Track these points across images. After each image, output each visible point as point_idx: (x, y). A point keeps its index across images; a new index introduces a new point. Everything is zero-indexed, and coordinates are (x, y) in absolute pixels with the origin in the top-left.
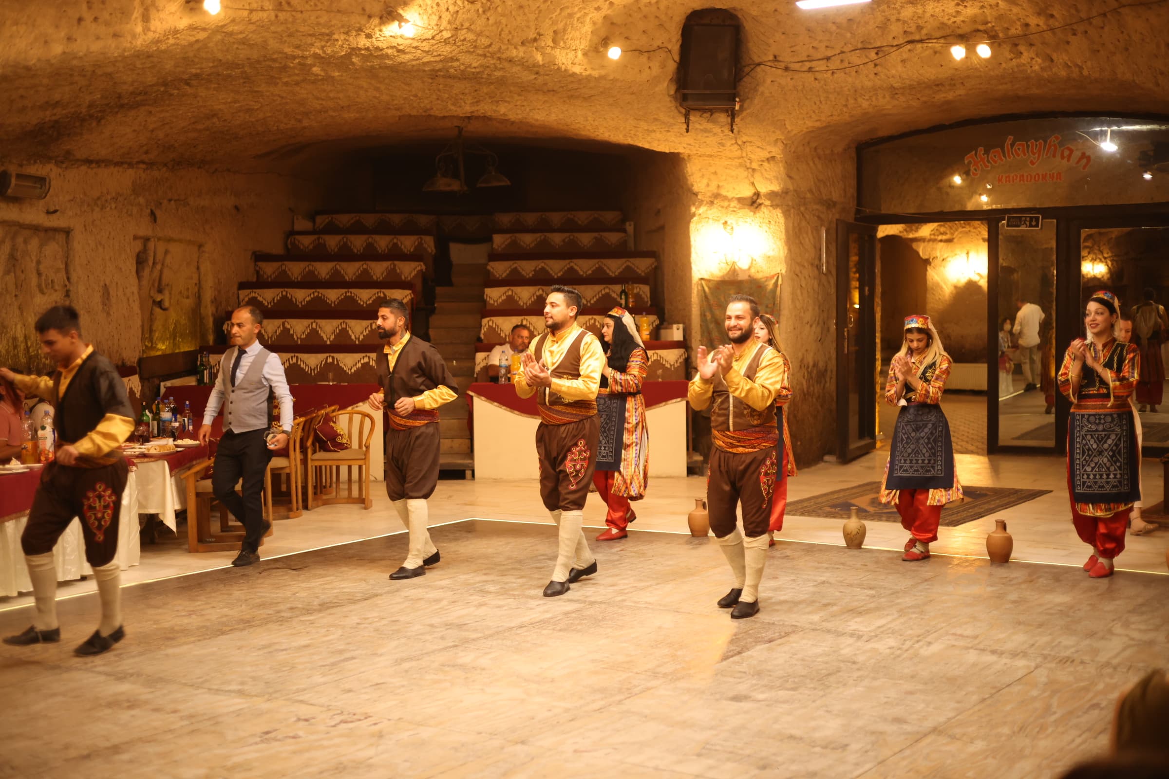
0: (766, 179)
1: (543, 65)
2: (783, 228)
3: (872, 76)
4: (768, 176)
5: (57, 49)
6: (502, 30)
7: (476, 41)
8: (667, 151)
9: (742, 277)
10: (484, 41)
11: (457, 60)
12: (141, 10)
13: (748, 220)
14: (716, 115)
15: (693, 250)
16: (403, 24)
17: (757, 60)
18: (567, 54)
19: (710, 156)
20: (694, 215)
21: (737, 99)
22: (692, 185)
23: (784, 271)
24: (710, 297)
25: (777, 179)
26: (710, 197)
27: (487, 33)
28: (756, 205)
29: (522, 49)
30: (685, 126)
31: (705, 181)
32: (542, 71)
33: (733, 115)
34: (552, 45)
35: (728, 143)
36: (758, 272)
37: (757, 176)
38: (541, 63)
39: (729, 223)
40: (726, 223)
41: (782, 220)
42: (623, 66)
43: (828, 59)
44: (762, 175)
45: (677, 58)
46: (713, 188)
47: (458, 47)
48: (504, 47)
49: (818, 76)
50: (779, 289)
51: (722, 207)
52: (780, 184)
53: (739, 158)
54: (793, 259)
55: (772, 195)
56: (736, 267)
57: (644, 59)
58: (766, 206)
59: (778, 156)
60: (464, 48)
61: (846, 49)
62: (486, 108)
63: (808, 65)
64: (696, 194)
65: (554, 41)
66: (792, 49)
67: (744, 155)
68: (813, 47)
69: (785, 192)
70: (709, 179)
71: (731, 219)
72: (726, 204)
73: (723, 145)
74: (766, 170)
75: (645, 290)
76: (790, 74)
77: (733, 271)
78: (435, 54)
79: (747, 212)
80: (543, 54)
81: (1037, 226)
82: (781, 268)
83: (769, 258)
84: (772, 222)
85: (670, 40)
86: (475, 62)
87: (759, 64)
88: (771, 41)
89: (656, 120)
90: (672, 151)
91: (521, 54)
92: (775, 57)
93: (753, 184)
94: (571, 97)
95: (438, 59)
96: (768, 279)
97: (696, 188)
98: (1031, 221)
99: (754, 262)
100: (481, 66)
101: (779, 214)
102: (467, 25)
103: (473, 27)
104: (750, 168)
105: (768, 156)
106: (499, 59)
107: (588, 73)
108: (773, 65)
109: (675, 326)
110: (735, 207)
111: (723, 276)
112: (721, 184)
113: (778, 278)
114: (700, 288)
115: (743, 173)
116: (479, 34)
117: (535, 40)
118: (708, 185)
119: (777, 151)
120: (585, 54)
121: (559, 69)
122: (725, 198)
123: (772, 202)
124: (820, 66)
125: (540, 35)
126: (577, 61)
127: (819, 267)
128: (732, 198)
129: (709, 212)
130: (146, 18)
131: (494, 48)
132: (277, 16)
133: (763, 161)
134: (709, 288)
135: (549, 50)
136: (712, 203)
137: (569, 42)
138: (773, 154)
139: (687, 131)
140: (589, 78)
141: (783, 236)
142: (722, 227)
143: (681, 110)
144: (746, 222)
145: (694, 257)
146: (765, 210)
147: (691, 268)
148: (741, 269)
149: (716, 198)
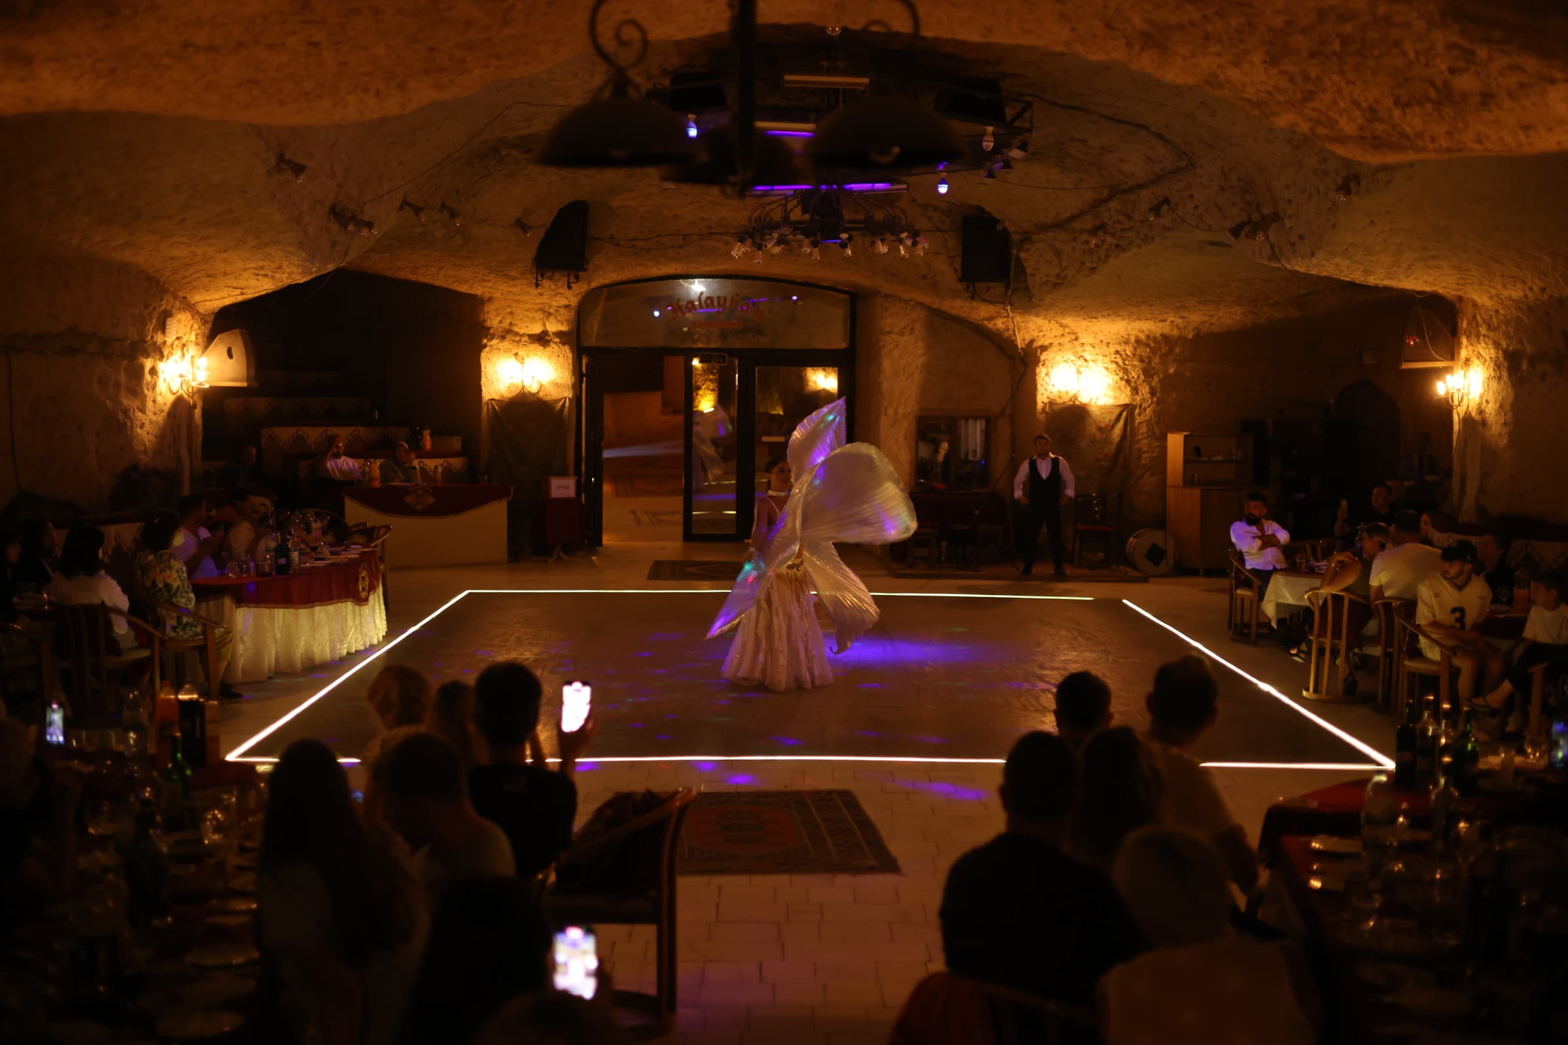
0: (559, 321)
2: (570, 361)
4: (559, 318)
8: (478, 294)
9: (531, 399)
13: (539, 353)
15: (483, 374)
17: (595, 235)
20: (485, 346)
22: (485, 321)
23: (571, 396)
24: (500, 414)
25: (567, 321)
26: (502, 332)
28: (545, 341)
31: (498, 319)
36: (546, 395)
37: (552, 319)
39: (520, 354)
41: (570, 355)
43: (647, 239)
44: (556, 318)
46: (506, 324)
50: (566, 410)
51: (514, 341)
52: (569, 326)
53: (541, 304)
54: (576, 387)
55: (559, 334)
56: (526, 391)
58: (556, 343)
59: (574, 305)
64: (489, 329)
66: (625, 231)
67: (549, 302)
68: (640, 231)
69: (572, 332)
70: (503, 318)
71: (521, 352)
72: (517, 338)
74: (560, 315)
76: (619, 248)
77: (523, 393)
79: (536, 346)
81: (724, 362)
82: (568, 393)
83: (557, 385)
84: (561, 356)
88: (612, 224)
90: (485, 294)
92: (611, 235)
93: (544, 325)
96: (556, 401)
97: (488, 324)
98: (719, 358)
99: (543, 387)
101: (567, 350)
104: (546, 312)
105: (568, 304)
108: (608, 241)
109: (455, 438)
110: (525, 342)
111: (512, 398)
112: (513, 322)
113: (565, 400)
114: (490, 406)
115: (540, 315)
118: (501, 322)
122: (517, 334)
123: (560, 340)
124: (641, 244)
128: (524, 334)
129: (500, 344)
133: (560, 307)
134: (500, 407)
136: (503, 338)
141: (571, 367)
142: (513, 357)
143: (534, 270)
144: (537, 354)
145: (483, 380)
146: (554, 346)
147: (481, 390)
148: (529, 392)
149: (506, 334)
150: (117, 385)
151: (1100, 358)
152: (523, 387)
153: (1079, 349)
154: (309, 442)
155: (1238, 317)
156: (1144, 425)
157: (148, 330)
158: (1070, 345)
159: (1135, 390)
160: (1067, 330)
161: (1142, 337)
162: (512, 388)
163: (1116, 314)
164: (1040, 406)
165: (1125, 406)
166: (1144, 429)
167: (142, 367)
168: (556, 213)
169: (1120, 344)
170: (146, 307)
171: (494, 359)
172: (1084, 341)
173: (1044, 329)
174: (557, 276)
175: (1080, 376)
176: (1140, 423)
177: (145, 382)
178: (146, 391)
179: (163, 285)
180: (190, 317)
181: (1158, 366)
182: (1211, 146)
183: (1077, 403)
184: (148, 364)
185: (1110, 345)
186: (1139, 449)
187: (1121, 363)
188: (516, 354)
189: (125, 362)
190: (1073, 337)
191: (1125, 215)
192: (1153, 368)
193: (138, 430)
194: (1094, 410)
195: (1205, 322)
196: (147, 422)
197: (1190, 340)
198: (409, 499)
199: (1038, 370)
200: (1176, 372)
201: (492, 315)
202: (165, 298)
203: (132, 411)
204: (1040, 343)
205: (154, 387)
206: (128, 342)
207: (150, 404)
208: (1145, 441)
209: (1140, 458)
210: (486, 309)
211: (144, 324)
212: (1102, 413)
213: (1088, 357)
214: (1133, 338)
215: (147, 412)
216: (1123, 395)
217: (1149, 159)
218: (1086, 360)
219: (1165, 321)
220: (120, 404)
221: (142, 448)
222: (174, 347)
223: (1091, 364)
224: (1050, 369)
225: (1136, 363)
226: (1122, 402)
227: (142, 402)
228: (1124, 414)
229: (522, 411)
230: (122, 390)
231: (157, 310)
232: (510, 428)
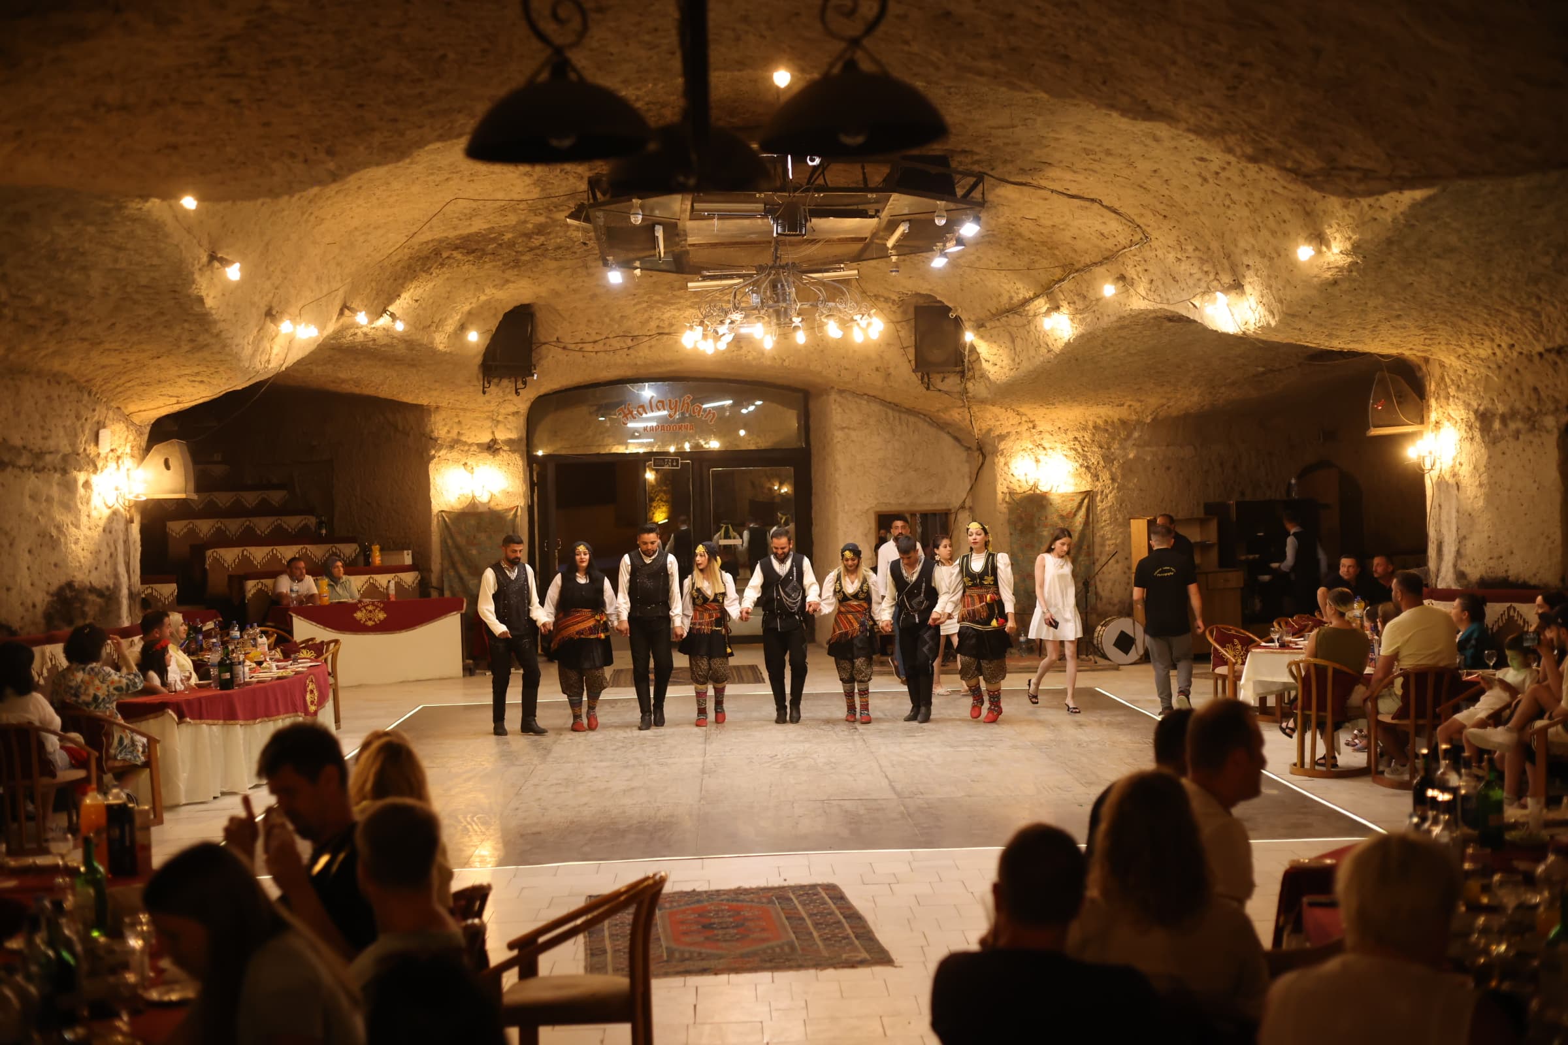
0: (508, 429)
2: (521, 469)
3: (624, 356)
4: (508, 426)
8: (423, 404)
9: (481, 509)
13: (488, 462)
15: (432, 486)
17: (543, 340)
18: (440, 336)
20: (434, 457)
21: (535, 371)
22: (432, 431)
23: (522, 504)
24: (451, 526)
25: (517, 428)
26: (450, 442)
28: (494, 450)
31: (446, 429)
34: (435, 329)
36: (498, 505)
37: (501, 426)
39: (469, 463)
41: (520, 463)
43: (595, 342)
44: (505, 425)
45: (491, 337)
46: (454, 434)
49: (586, 354)
50: (518, 519)
51: (462, 451)
52: (518, 433)
53: (490, 412)
54: (528, 495)
55: (509, 442)
56: (476, 502)
58: (504, 451)
61: (610, 336)
64: (436, 440)
65: (437, 327)
66: (572, 334)
68: (587, 333)
69: (520, 440)
70: (451, 428)
71: (471, 462)
72: (466, 448)
74: (509, 422)
76: (566, 352)
77: (473, 504)
79: (486, 455)
80: (429, 337)
81: (677, 466)
82: (520, 502)
83: (508, 494)
84: (511, 464)
87: (544, 344)
88: (559, 327)
90: (429, 404)
91: (419, 337)
92: (558, 339)
93: (493, 433)
96: (507, 510)
97: (435, 434)
98: (672, 462)
99: (493, 497)
101: (518, 458)
104: (495, 420)
105: (518, 411)
108: (555, 345)
109: (405, 552)
110: (474, 451)
111: (463, 509)
112: (461, 432)
113: (518, 509)
114: (440, 518)
115: (488, 423)
118: (449, 432)
119: (526, 407)
120: (451, 335)
121: (433, 347)
122: (465, 443)
123: (510, 447)
124: (588, 347)
128: (472, 443)
129: (449, 455)
133: (509, 415)
134: (450, 519)
135: (433, 334)
136: (452, 447)
137: (445, 327)
138: (521, 410)
140: (446, 353)
141: (522, 476)
142: (462, 467)
143: (481, 376)
144: (486, 463)
145: (432, 492)
146: (504, 454)
147: (430, 502)
148: (480, 503)
149: (455, 444)
150: (49, 500)
151: (1058, 445)
152: (474, 497)
153: (1036, 437)
154: (255, 563)
155: (1195, 399)
156: (1107, 511)
157: (81, 442)
158: (1028, 433)
159: (1096, 477)
160: (1024, 418)
161: (1100, 422)
162: (462, 499)
163: (1074, 400)
164: (1000, 496)
165: (1087, 493)
166: (1106, 516)
167: (75, 481)
168: (500, 317)
169: (1078, 430)
170: (78, 417)
171: (443, 470)
172: (1041, 429)
173: (1001, 418)
174: (505, 382)
175: (1040, 464)
176: (1103, 510)
177: (78, 496)
178: (80, 506)
179: (96, 394)
180: (125, 429)
181: (1118, 451)
182: (1165, 216)
183: (1038, 492)
184: (81, 477)
185: (1069, 432)
186: (1103, 537)
187: (1080, 450)
188: (465, 464)
189: (57, 476)
190: (1031, 425)
191: (1079, 295)
192: (1113, 454)
193: (73, 547)
194: (1055, 498)
195: (1163, 405)
196: (82, 538)
197: (1148, 424)
198: (359, 615)
199: (996, 460)
200: (1137, 458)
201: (440, 425)
202: (98, 408)
203: (65, 526)
204: (997, 433)
205: (88, 503)
206: (59, 456)
207: (84, 519)
208: (1107, 528)
209: (1103, 545)
210: (433, 419)
211: (76, 436)
212: (1063, 501)
213: (1046, 445)
214: (1091, 424)
215: (82, 527)
216: (1084, 482)
217: (1102, 234)
218: (1044, 448)
219: (1122, 405)
220: (53, 519)
221: (77, 565)
222: (109, 459)
223: (1050, 451)
224: (1008, 459)
225: (1096, 449)
226: (1084, 489)
227: (76, 517)
228: (1086, 501)
229: (473, 522)
230: (55, 504)
231: (89, 421)
232: (461, 540)
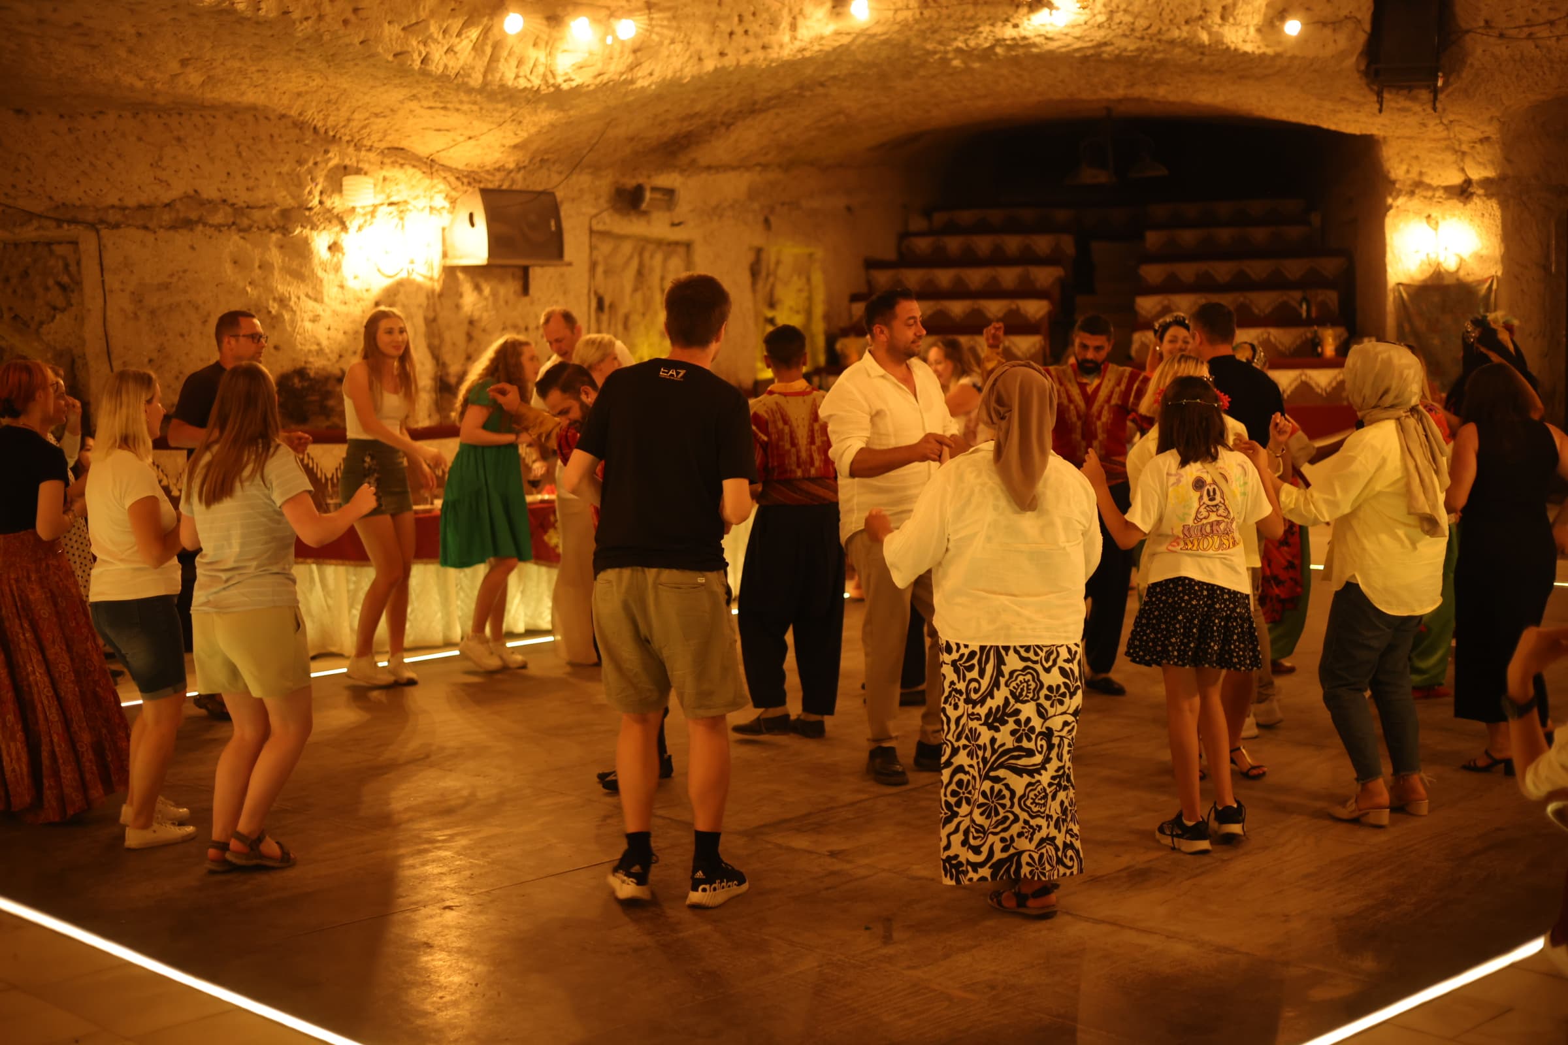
0: (1479, 163)
1: (1210, 45)
2: (1499, 222)
4: (1480, 160)
5: (710, 65)
6: (1163, 9)
7: (1133, 23)
8: (1357, 132)
9: (1448, 281)
10: (1141, 23)
11: (1112, 44)
12: (789, 19)
13: (1457, 212)
14: (1415, 92)
15: (1389, 249)
16: (1054, 12)
17: (1464, 25)
18: (1237, 31)
19: (1410, 138)
20: (1391, 207)
21: (1440, 74)
22: (1389, 172)
23: (1499, 274)
24: (1408, 305)
25: (1492, 162)
26: (1411, 186)
27: (1146, 14)
28: (1466, 195)
29: (1185, 28)
30: (1377, 106)
31: (1404, 167)
32: (1207, 51)
33: (1435, 92)
34: (1219, 21)
35: (1432, 124)
36: (1468, 274)
37: (1469, 160)
38: (1207, 43)
39: (1434, 215)
40: (1429, 216)
41: (1498, 212)
42: (1303, 40)
43: (1552, 23)
44: (1474, 158)
45: (1368, 27)
46: (1414, 175)
47: (1114, 30)
48: (1164, 28)
49: (1540, 43)
50: (1493, 295)
51: (1425, 197)
52: (1495, 169)
53: (1445, 139)
54: (1508, 258)
55: (1486, 183)
56: (1442, 270)
57: (1328, 32)
58: (1479, 196)
59: (1494, 137)
60: (1120, 32)
62: (1141, 90)
63: (1526, 30)
64: (1393, 183)
65: (1223, 18)
66: (1508, 13)
67: (1452, 135)
68: (1533, 10)
69: (1502, 179)
70: (1410, 165)
71: (1436, 212)
72: (1430, 194)
73: (1425, 125)
75: (1331, 297)
76: (1505, 41)
77: (1438, 273)
78: (1087, 39)
79: (1455, 203)
80: (1210, 33)
82: (1496, 270)
83: (1480, 258)
84: (1486, 215)
85: (1359, 9)
86: (1131, 46)
87: (1468, 32)
88: (1482, 5)
89: (1343, 99)
90: (1364, 132)
92: (1487, 22)
93: (1463, 170)
94: (1241, 77)
95: (1090, 44)
96: (1481, 282)
97: (1393, 176)
99: (1463, 263)
100: (1138, 49)
101: (1494, 205)
102: (1123, 6)
103: (1130, 8)
104: (1460, 151)
105: (1481, 136)
106: (1159, 41)
107: (1261, 51)
108: (1484, 32)
110: (1441, 197)
111: (1425, 281)
112: (1424, 170)
113: (1492, 281)
114: (1396, 294)
115: (1450, 157)
116: (1137, 16)
117: (1201, 18)
118: (1408, 171)
119: (1491, 130)
120: (1259, 30)
121: (1228, 48)
122: (1429, 187)
123: (1486, 190)
124: (1543, 32)
125: (1205, 11)
126: (1248, 38)
127: (1546, 268)
128: (1438, 187)
129: (1409, 204)
130: (793, 27)
131: (1154, 30)
132: (921, 14)
133: (1475, 143)
134: (1408, 294)
135: (1215, 28)
136: (1412, 193)
137: (1239, 18)
138: (1486, 135)
139: (1380, 111)
141: (1500, 231)
142: (1424, 221)
143: (1374, 87)
144: (1454, 215)
145: (1389, 257)
146: (1477, 200)
147: (1383, 271)
148: (1447, 272)
149: (1417, 187)
150: (265, 266)
152: (1439, 264)
157: (310, 193)
162: (1424, 266)
167: (306, 242)
170: (300, 162)
171: (1401, 225)
177: (316, 261)
178: (320, 273)
179: (326, 132)
184: (319, 237)
189: (275, 237)
193: (308, 325)
196: (326, 314)
201: (1394, 162)
202: (337, 149)
203: (294, 299)
205: (337, 268)
206: (275, 211)
207: (331, 290)
210: (1385, 154)
211: (300, 185)
215: (326, 299)
220: (271, 290)
221: (314, 347)
227: (314, 288)
229: (1436, 299)
230: (276, 273)
231: (322, 166)
232: (1420, 324)
